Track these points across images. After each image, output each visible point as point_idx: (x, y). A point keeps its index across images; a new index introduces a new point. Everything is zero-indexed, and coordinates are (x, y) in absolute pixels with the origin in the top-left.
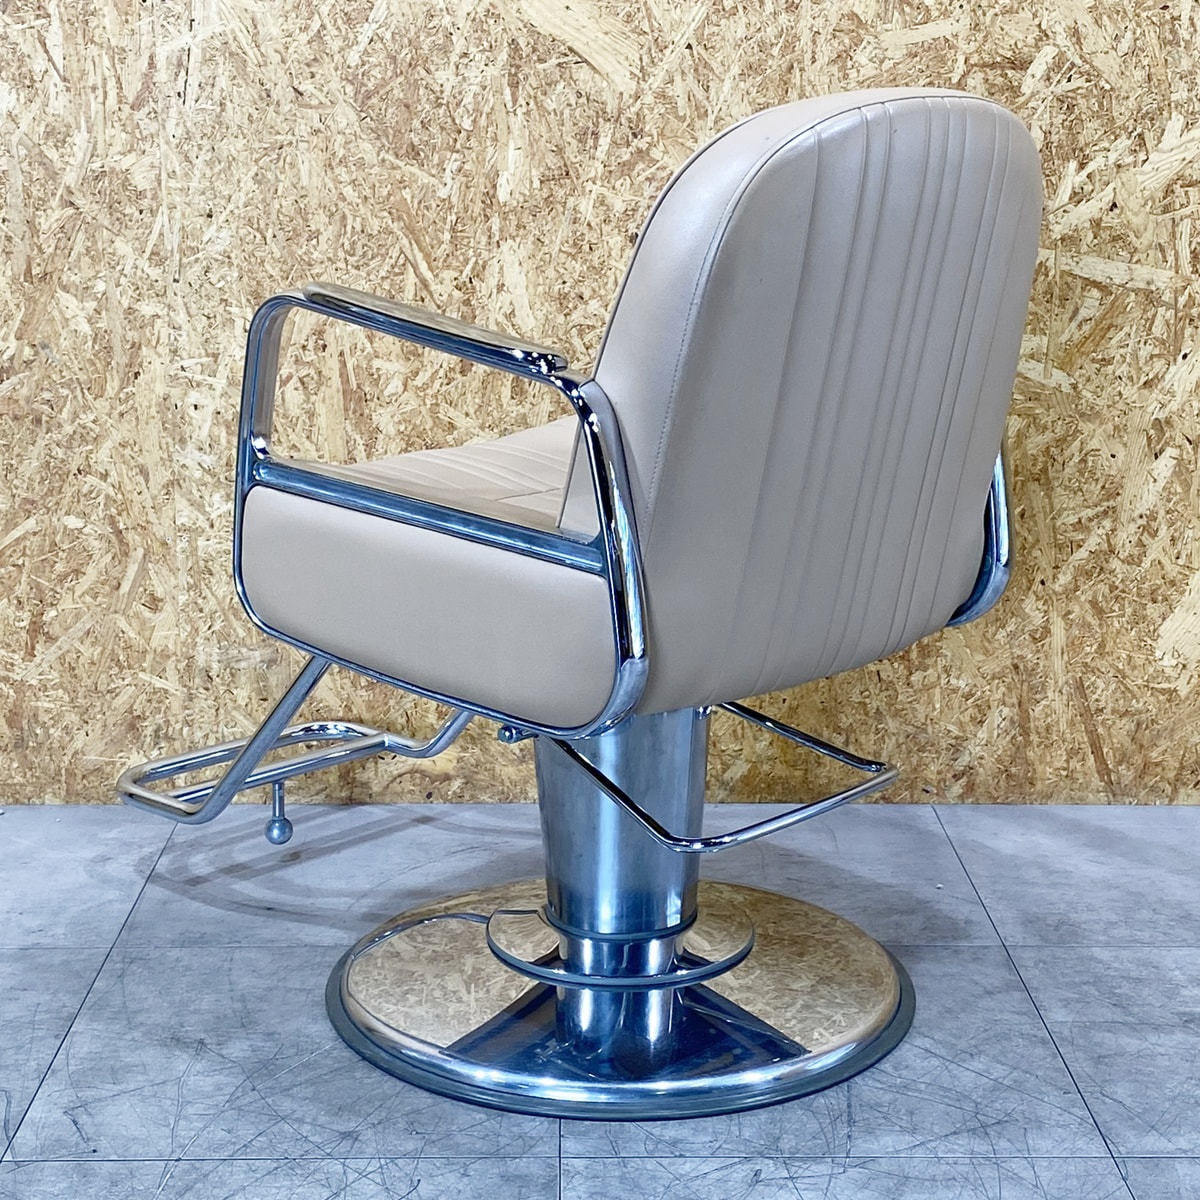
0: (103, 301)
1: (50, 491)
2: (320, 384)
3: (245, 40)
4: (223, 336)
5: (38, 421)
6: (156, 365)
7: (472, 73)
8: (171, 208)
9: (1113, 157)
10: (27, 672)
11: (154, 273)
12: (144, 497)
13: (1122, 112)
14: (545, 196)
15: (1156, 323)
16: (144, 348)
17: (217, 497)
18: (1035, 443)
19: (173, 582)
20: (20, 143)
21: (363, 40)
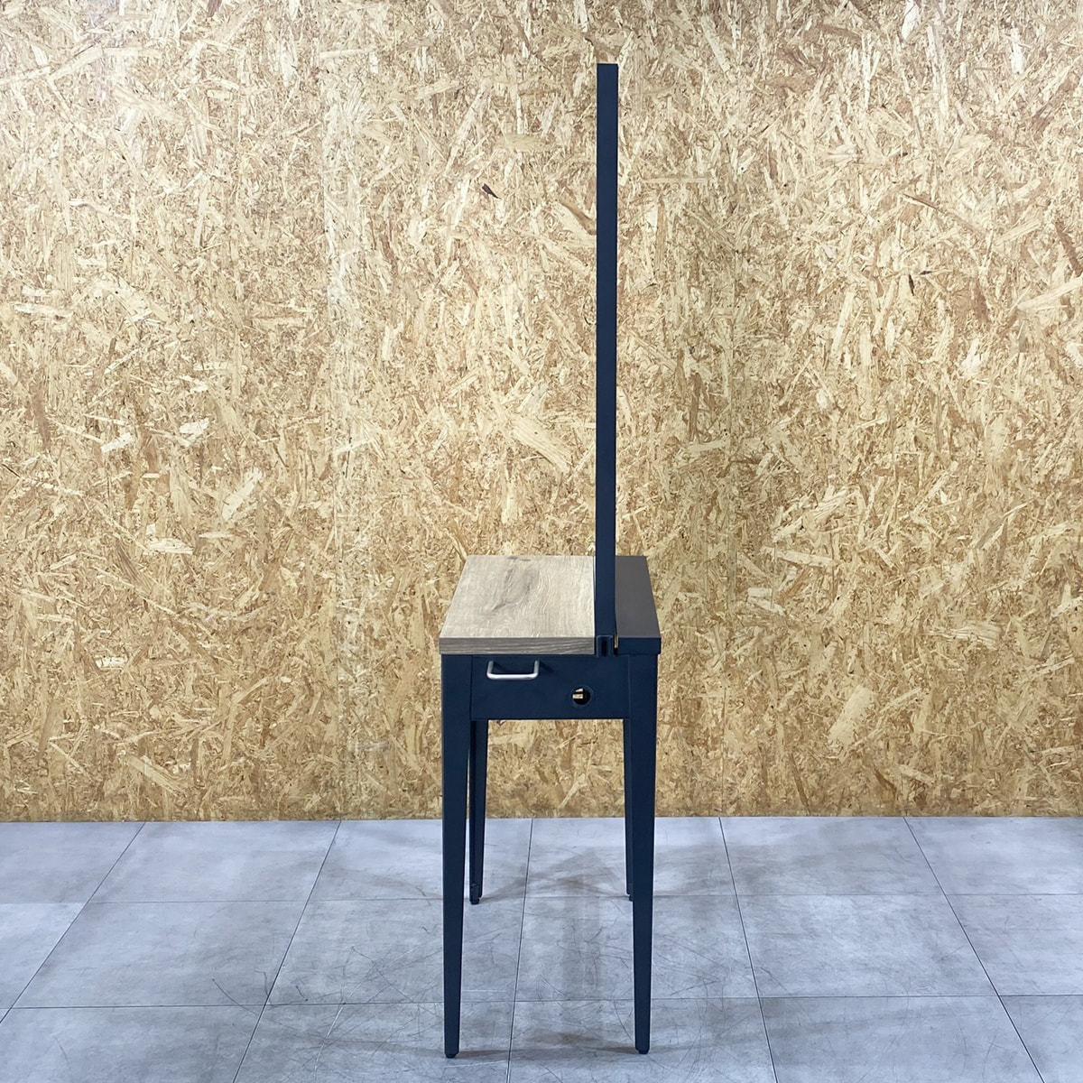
0: (303, 573)
1: (274, 665)
2: (412, 611)
3: (377, 447)
4: (363, 588)
5: (269, 630)
6: (329, 603)
7: (490, 464)
8: (339, 527)
9: (801, 504)
10: (259, 754)
11: (330, 558)
12: (322, 666)
13: (804, 484)
14: (525, 519)
15: (825, 582)
16: (324, 595)
17: (359, 667)
18: (767, 640)
19: (336, 708)
20: (264, 496)
21: (436, 447)
